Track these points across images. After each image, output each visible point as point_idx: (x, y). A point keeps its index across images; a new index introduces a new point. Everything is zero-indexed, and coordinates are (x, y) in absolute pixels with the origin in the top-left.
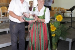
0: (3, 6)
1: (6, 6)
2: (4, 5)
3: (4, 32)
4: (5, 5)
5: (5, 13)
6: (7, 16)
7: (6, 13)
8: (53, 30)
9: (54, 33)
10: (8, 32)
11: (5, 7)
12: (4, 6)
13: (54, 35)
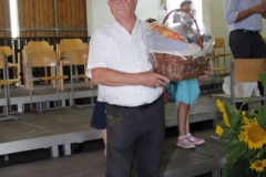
0: (35, 39)
1: (46, 39)
2: (38, 35)
3: (42, 149)
4: (43, 35)
5: (43, 68)
6: (54, 82)
7: (49, 68)
8: (255, 141)
9: (259, 155)
10: (55, 153)
11: (45, 44)
12: (40, 39)
13: (259, 165)
